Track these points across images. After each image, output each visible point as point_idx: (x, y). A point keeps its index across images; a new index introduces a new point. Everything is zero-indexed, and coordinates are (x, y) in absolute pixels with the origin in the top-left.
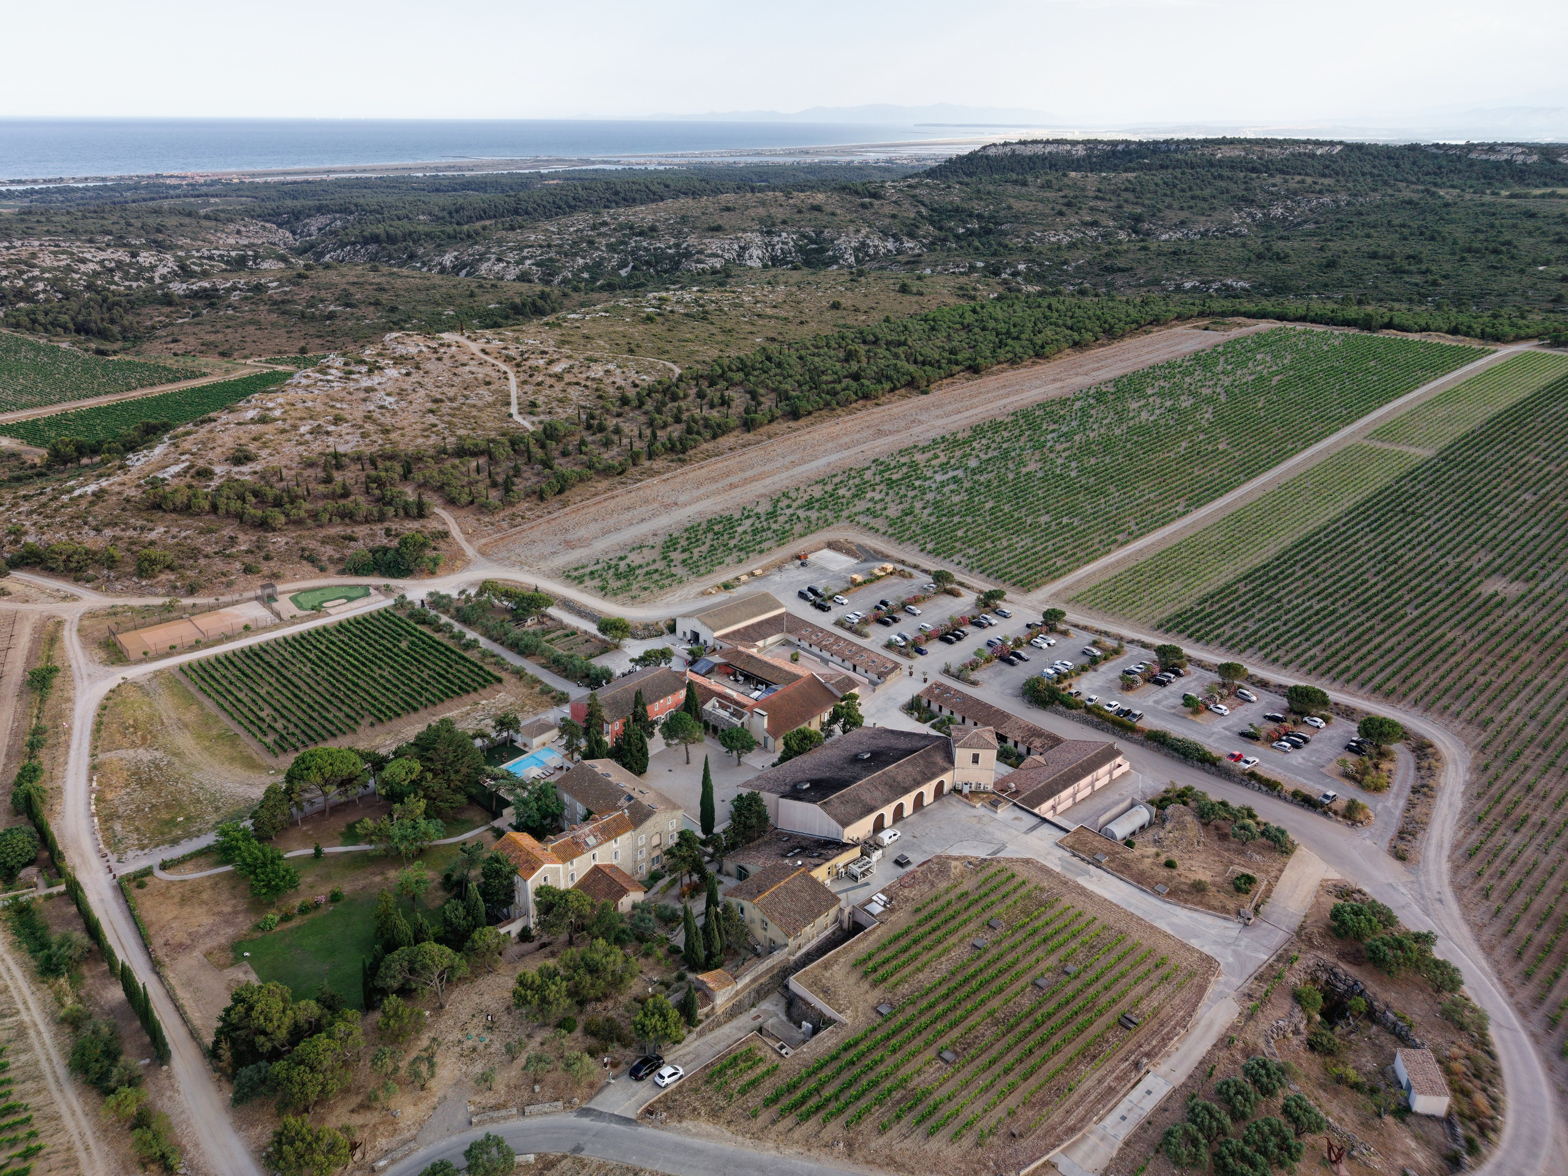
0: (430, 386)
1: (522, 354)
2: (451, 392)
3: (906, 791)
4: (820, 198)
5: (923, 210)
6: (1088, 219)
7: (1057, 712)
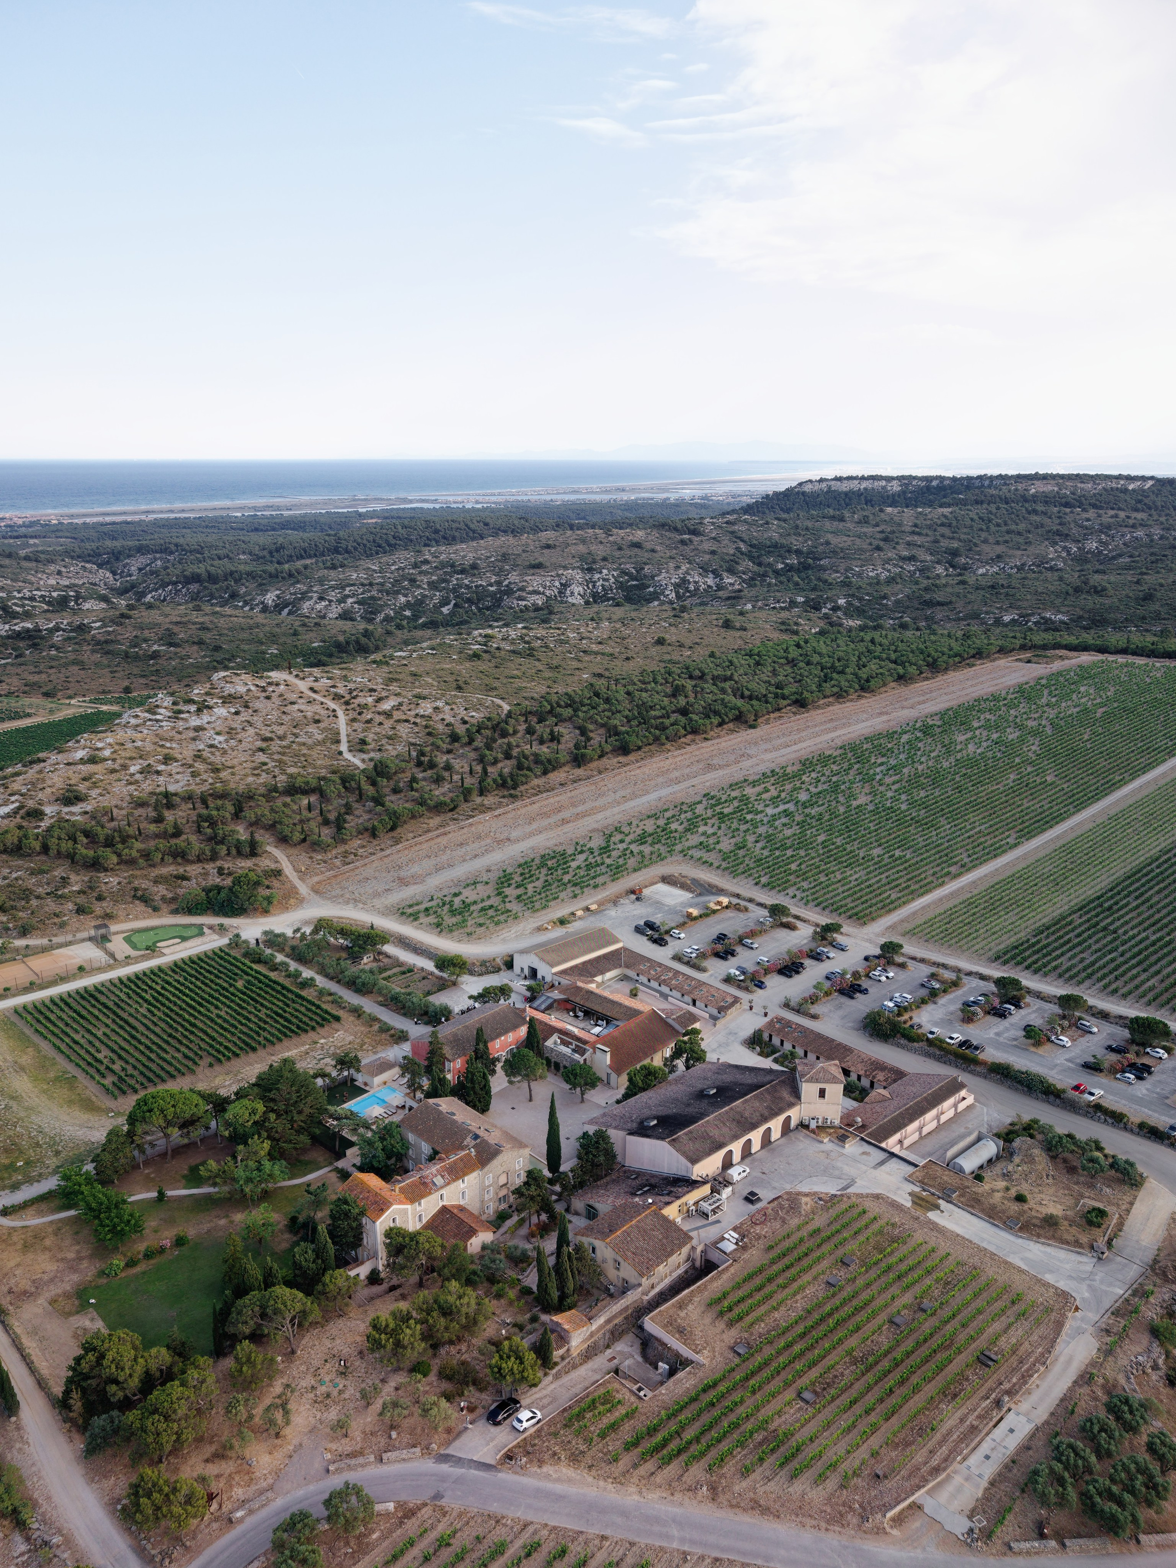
0: (259, 724)
1: (351, 692)
2: (280, 731)
3: (754, 1126)
4: (639, 535)
5: (742, 546)
6: (906, 553)
7: (898, 1045)
